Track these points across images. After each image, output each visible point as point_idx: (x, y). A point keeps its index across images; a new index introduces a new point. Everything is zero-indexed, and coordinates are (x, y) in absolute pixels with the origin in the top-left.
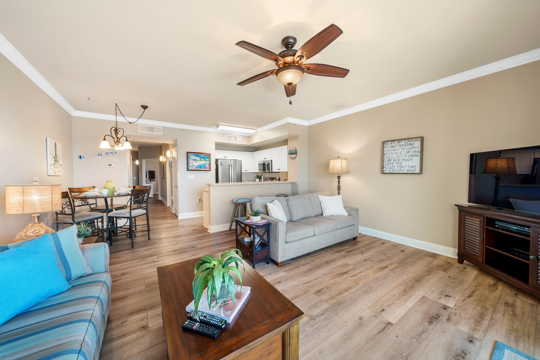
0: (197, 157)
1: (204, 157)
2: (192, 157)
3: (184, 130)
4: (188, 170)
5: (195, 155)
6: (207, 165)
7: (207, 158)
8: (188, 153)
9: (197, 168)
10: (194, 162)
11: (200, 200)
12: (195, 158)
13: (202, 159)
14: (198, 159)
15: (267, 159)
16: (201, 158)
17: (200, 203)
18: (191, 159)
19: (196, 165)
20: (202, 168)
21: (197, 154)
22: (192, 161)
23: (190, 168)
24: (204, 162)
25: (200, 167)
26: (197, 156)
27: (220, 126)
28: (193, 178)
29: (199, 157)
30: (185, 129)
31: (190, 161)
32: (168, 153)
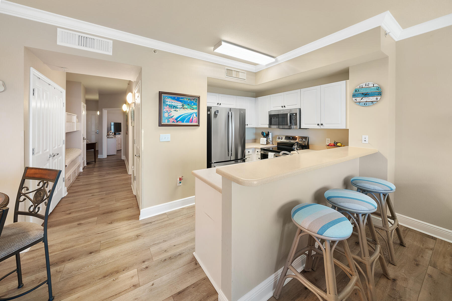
0: (177, 102)
1: (190, 102)
2: (169, 101)
3: (155, 51)
4: (160, 125)
5: (174, 99)
6: (195, 116)
7: (194, 104)
8: (161, 94)
9: (177, 122)
10: (173, 110)
11: (180, 179)
12: (173, 104)
13: (186, 106)
14: (179, 104)
15: (287, 108)
16: (184, 103)
17: (181, 184)
18: (167, 105)
19: (175, 117)
20: (186, 122)
21: (177, 97)
22: (168, 109)
23: (165, 122)
24: (189, 111)
25: (182, 120)
26: (178, 100)
27: (223, 43)
28: (169, 140)
29: (181, 101)
30: (158, 50)
31: (165, 109)
32: (129, 98)
